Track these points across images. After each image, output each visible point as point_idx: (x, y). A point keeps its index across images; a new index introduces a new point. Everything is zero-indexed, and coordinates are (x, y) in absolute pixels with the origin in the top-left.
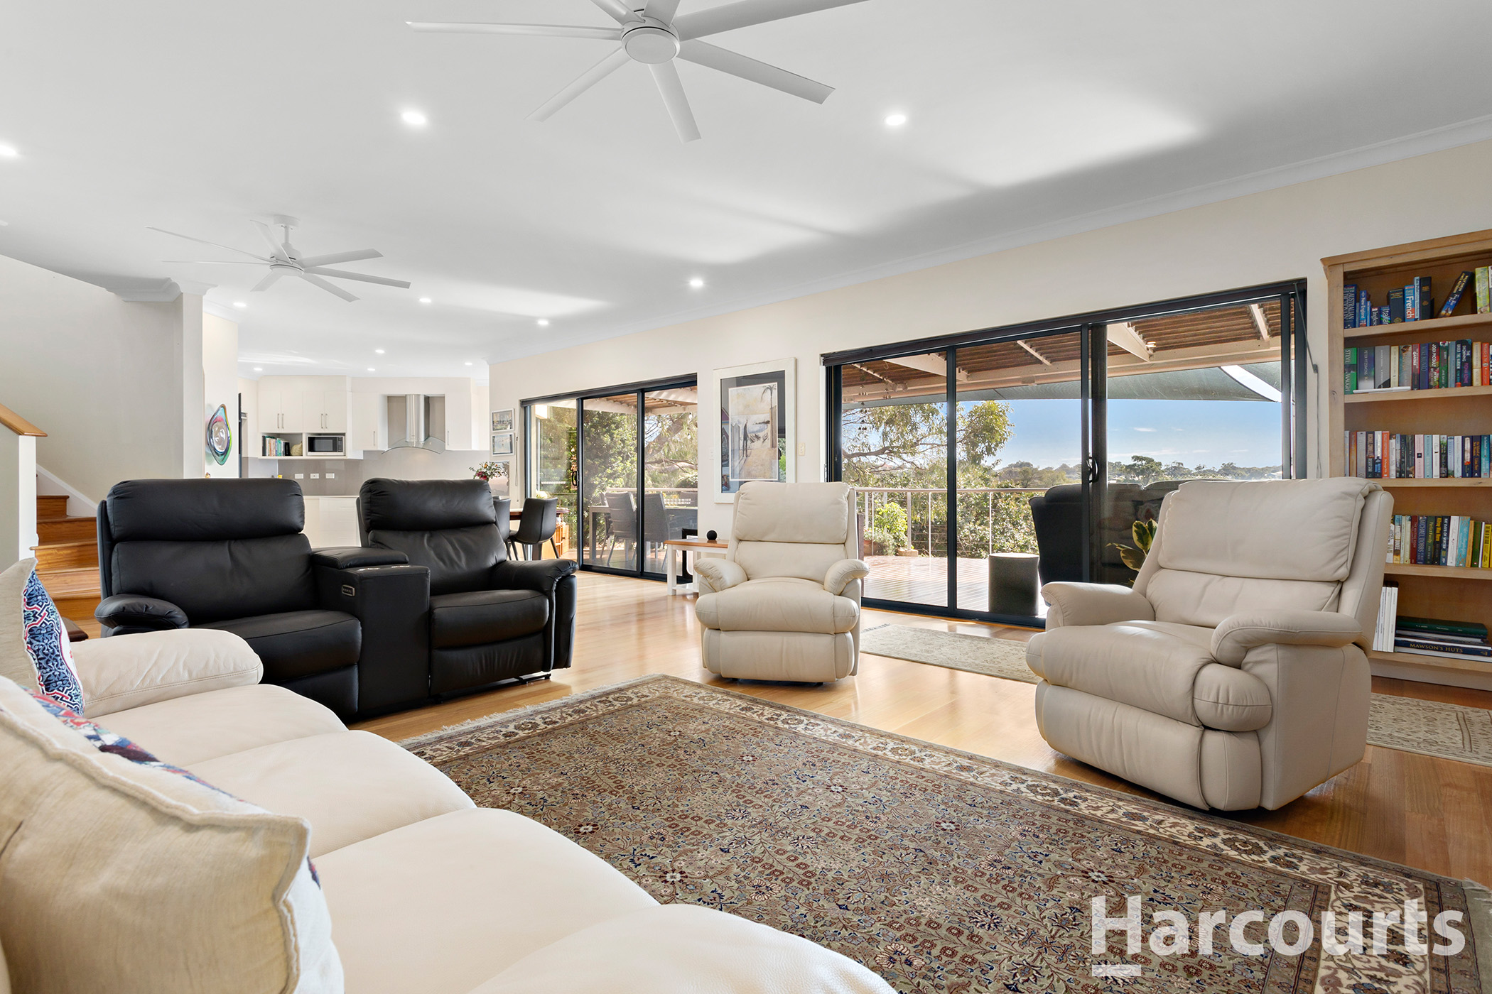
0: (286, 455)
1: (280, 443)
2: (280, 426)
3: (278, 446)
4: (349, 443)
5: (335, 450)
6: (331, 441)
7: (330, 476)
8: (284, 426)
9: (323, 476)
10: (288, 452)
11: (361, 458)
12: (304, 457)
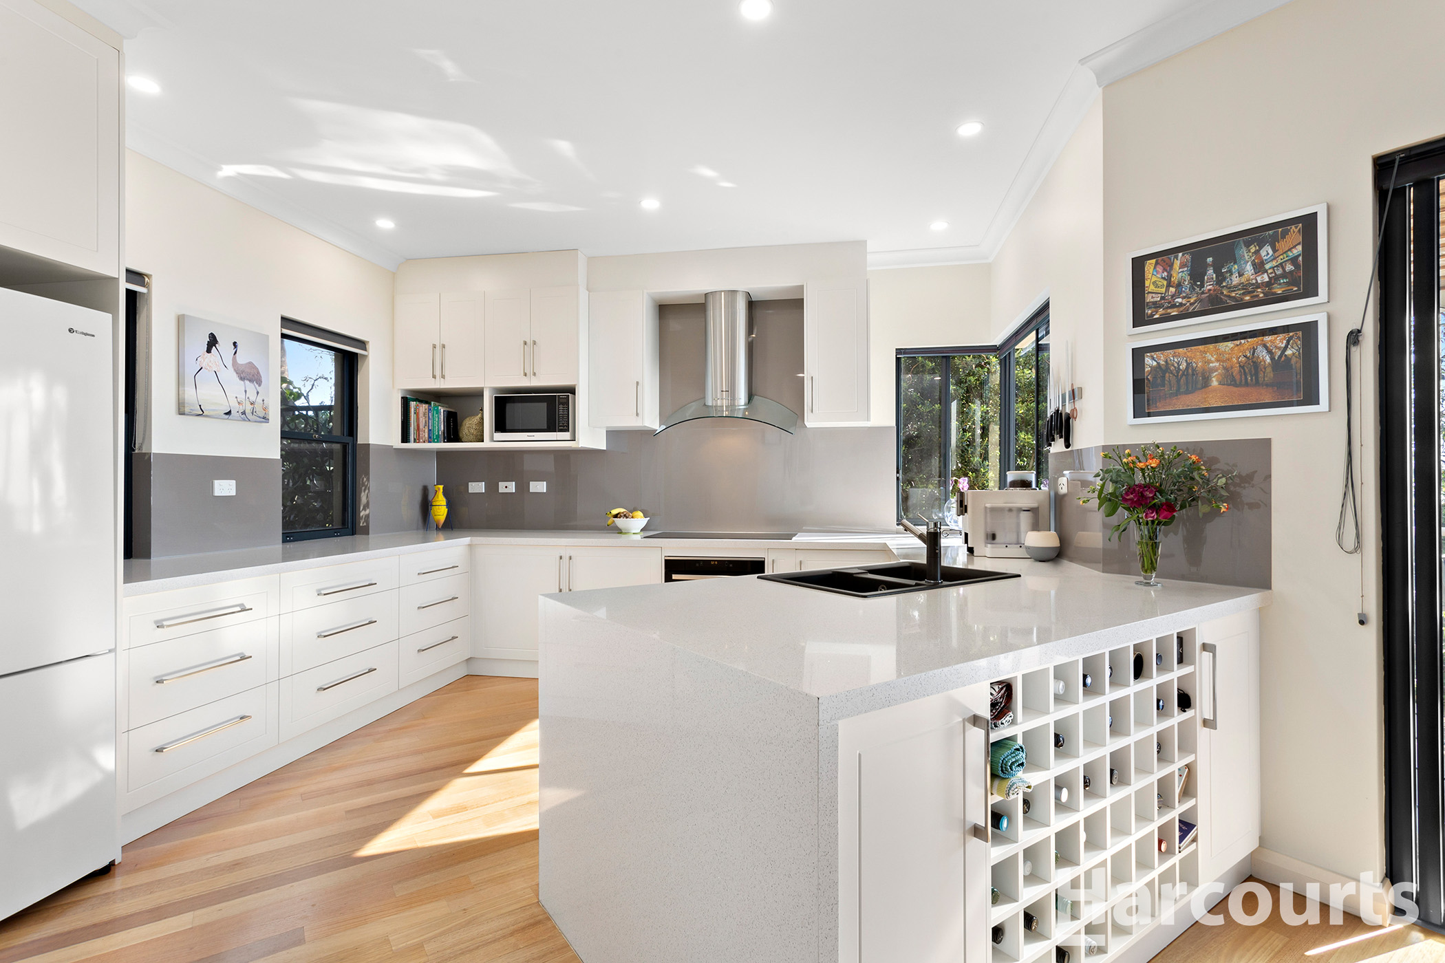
0: (450, 440)
1: (438, 412)
2: (438, 373)
3: (431, 418)
4: (582, 408)
5: (551, 428)
6: (544, 405)
7: (539, 487)
8: (446, 373)
9: (523, 487)
10: (453, 434)
11: (603, 446)
12: (487, 444)
